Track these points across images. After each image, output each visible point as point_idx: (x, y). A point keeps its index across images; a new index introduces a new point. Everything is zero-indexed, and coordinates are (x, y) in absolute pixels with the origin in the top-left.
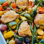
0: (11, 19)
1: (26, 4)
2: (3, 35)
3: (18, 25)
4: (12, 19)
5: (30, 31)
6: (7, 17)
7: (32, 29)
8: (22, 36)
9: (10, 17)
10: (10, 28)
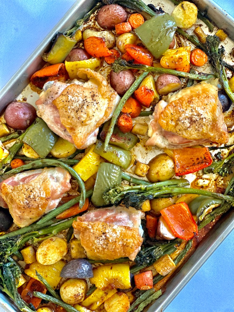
3: (39, 163)
6: (55, 106)
9: (59, 117)
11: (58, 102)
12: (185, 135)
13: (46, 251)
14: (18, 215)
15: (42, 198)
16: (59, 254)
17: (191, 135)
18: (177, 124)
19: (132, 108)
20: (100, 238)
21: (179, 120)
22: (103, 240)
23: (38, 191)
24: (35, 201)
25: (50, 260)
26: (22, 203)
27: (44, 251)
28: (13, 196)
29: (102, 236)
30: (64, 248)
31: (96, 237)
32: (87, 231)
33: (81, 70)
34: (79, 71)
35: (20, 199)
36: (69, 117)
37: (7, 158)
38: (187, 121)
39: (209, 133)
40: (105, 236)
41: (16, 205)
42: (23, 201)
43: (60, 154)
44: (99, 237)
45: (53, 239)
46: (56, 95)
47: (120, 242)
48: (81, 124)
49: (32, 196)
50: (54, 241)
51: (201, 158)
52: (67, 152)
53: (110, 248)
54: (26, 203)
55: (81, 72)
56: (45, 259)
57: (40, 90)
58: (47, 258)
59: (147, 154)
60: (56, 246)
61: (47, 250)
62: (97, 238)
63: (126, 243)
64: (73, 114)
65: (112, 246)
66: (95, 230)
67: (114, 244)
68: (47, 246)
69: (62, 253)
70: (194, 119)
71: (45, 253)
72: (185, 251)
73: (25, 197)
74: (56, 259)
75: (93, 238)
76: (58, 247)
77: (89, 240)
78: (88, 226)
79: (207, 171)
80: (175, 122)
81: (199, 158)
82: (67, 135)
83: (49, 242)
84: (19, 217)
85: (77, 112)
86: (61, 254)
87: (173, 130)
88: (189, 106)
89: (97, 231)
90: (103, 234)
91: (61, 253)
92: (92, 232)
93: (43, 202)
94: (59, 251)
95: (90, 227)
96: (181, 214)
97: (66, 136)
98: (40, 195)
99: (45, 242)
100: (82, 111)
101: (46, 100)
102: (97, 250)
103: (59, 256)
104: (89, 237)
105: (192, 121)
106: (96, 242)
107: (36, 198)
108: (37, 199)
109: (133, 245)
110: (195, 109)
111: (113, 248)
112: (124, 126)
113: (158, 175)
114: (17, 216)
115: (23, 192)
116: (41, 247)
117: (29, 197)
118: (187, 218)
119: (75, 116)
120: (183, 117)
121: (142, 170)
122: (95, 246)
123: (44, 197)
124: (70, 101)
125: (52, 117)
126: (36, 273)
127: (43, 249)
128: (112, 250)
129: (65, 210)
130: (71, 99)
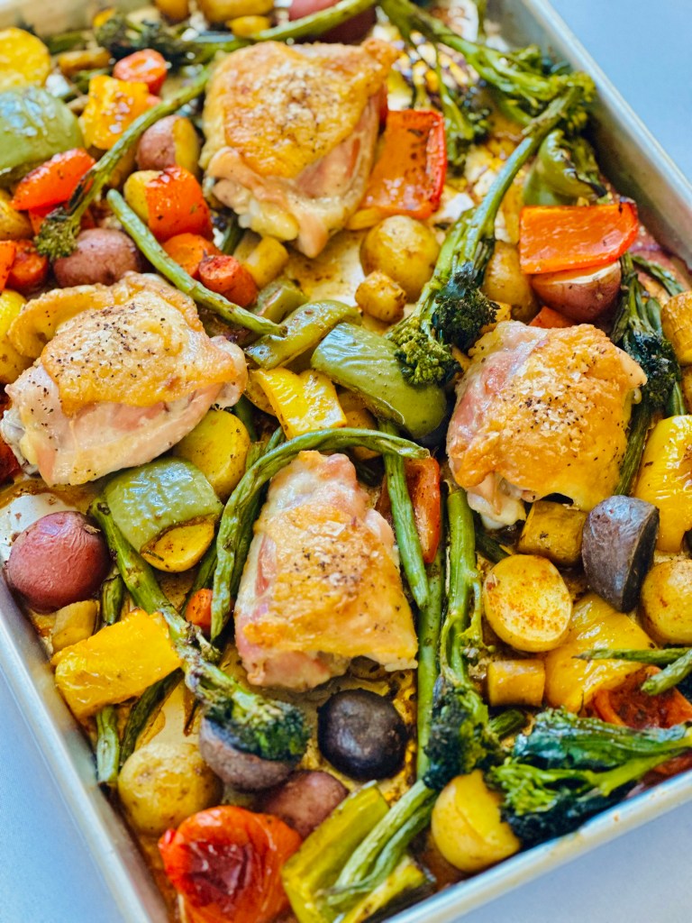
0: (132, 426)
1: (336, 169)
2: (47, 660)
3: (230, 523)
4: (158, 435)
5: (386, 603)
6: (81, 408)
7: (416, 569)
8: (291, 682)
9: (119, 406)
10: (126, 563)
11: (72, 392)
12: (332, 134)
13: (521, 613)
14: (368, 630)
15: (344, 538)
16: (546, 585)
17: (338, 122)
18: (292, 137)
19: (192, 247)
20: (541, 419)
21: (282, 128)
22: (550, 412)
23: (316, 539)
24: (343, 556)
25: (556, 613)
26: (333, 594)
27: (521, 619)
28: (300, 615)
29: (536, 411)
30: (534, 566)
31: (532, 427)
32: (503, 448)
33: (15, 327)
34: (14, 334)
35: (318, 597)
36: (133, 376)
37: (170, 623)
38: (295, 108)
39: (354, 80)
40: (539, 402)
41: (332, 619)
42: (326, 588)
43: (232, 456)
44: (536, 419)
45: (490, 581)
46: (51, 394)
47: (573, 377)
48: (170, 355)
49: (327, 559)
50: (499, 582)
51: (414, 146)
52: (235, 435)
53: (582, 409)
54: (338, 581)
55: (20, 330)
56: (546, 626)
57: (12, 487)
58: (546, 618)
59: (342, 282)
60: (516, 583)
61: (519, 611)
62: (535, 426)
63: (583, 361)
64: (130, 362)
65: (580, 401)
66: (509, 423)
67: (574, 393)
68: (508, 607)
69: (545, 576)
70: (297, 93)
71: (527, 619)
72: (670, 282)
73: (318, 579)
74: (560, 599)
75: (533, 440)
76: (523, 580)
77: (532, 453)
78: (489, 440)
79: (458, 156)
80: (283, 139)
81: (412, 151)
82: (185, 408)
83: (496, 596)
84: (376, 628)
85: (128, 349)
86: (549, 579)
87: (304, 156)
88: (256, 93)
89: (515, 418)
90: (529, 404)
91: (545, 579)
92: (512, 433)
93: (358, 539)
94: (535, 584)
95: (494, 436)
96: (554, 229)
97: (185, 411)
98: (331, 536)
99: (491, 604)
100: (134, 338)
101: (50, 438)
102: (575, 446)
103: (553, 588)
104: (526, 448)
105: (301, 99)
106: (547, 434)
107: (336, 550)
108: (342, 551)
109: (595, 346)
110: (271, 81)
111: (584, 399)
112: (233, 277)
113: (415, 253)
114: (369, 635)
115: (300, 582)
116: (501, 619)
117: (323, 565)
118: (571, 218)
119: (139, 358)
120: (278, 113)
121: (383, 285)
122: (559, 444)
123: (343, 527)
124: (87, 357)
125: (110, 431)
126: (582, 657)
127: (510, 619)
128: (590, 404)
129: (414, 518)
130: (84, 355)
